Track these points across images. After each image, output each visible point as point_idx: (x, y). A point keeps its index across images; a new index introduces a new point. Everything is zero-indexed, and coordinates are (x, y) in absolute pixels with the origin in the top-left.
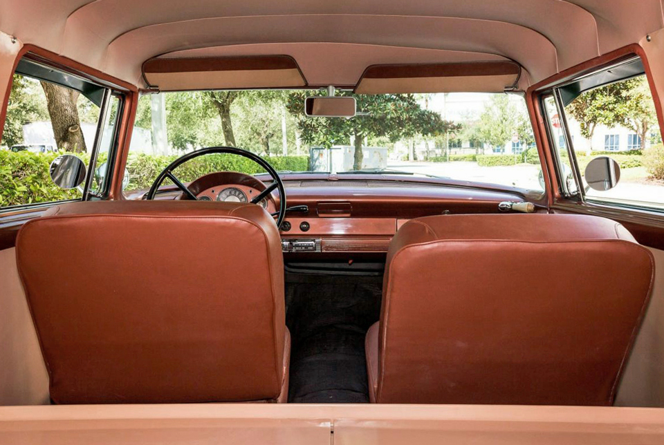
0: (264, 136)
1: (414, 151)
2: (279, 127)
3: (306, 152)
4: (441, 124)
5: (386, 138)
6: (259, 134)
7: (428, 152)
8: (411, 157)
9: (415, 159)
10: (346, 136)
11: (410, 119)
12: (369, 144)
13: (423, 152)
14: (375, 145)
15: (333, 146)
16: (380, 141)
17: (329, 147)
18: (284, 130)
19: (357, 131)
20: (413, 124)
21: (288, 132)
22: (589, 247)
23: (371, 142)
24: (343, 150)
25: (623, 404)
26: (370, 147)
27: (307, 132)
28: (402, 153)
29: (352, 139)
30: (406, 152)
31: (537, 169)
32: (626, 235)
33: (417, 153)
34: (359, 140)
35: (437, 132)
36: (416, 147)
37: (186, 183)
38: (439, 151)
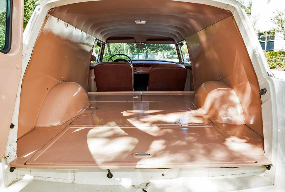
0: (119, 51)
1: (164, 55)
2: (123, 48)
3: (131, 55)
4: (170, 47)
5: (155, 51)
6: (117, 50)
7: (168, 56)
8: (163, 57)
9: (164, 58)
10: (143, 51)
11: (161, 46)
12: (150, 53)
13: (167, 56)
14: (152, 53)
15: (140, 54)
16: (153, 52)
17: (138, 54)
18: (125, 48)
19: (146, 49)
20: (162, 47)
21: (126, 49)
22: (178, 68)
23: (151, 52)
24: (142, 55)
25: (185, 91)
26: (150, 54)
27: (132, 50)
28: (160, 56)
29: (145, 52)
30: (161, 55)
31: (178, 60)
32: (184, 67)
33: (165, 56)
34: (147, 52)
35: (169, 50)
36: (165, 54)
37: (114, 60)
38: (171, 55)
